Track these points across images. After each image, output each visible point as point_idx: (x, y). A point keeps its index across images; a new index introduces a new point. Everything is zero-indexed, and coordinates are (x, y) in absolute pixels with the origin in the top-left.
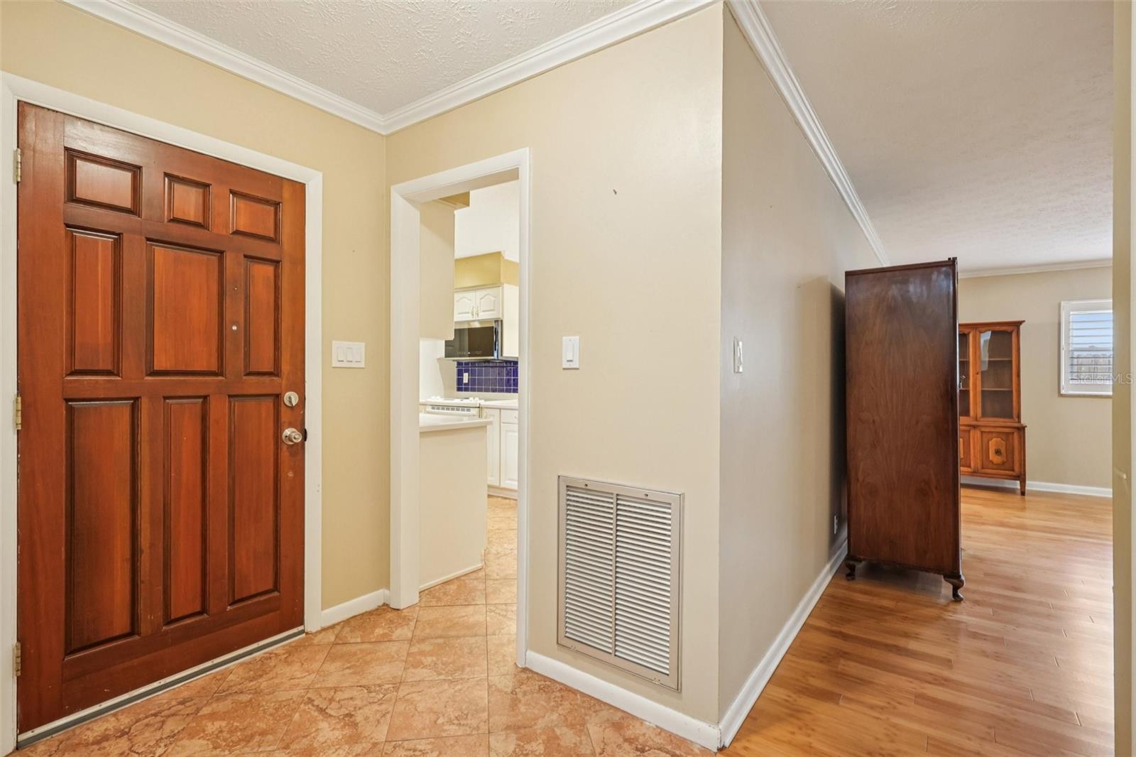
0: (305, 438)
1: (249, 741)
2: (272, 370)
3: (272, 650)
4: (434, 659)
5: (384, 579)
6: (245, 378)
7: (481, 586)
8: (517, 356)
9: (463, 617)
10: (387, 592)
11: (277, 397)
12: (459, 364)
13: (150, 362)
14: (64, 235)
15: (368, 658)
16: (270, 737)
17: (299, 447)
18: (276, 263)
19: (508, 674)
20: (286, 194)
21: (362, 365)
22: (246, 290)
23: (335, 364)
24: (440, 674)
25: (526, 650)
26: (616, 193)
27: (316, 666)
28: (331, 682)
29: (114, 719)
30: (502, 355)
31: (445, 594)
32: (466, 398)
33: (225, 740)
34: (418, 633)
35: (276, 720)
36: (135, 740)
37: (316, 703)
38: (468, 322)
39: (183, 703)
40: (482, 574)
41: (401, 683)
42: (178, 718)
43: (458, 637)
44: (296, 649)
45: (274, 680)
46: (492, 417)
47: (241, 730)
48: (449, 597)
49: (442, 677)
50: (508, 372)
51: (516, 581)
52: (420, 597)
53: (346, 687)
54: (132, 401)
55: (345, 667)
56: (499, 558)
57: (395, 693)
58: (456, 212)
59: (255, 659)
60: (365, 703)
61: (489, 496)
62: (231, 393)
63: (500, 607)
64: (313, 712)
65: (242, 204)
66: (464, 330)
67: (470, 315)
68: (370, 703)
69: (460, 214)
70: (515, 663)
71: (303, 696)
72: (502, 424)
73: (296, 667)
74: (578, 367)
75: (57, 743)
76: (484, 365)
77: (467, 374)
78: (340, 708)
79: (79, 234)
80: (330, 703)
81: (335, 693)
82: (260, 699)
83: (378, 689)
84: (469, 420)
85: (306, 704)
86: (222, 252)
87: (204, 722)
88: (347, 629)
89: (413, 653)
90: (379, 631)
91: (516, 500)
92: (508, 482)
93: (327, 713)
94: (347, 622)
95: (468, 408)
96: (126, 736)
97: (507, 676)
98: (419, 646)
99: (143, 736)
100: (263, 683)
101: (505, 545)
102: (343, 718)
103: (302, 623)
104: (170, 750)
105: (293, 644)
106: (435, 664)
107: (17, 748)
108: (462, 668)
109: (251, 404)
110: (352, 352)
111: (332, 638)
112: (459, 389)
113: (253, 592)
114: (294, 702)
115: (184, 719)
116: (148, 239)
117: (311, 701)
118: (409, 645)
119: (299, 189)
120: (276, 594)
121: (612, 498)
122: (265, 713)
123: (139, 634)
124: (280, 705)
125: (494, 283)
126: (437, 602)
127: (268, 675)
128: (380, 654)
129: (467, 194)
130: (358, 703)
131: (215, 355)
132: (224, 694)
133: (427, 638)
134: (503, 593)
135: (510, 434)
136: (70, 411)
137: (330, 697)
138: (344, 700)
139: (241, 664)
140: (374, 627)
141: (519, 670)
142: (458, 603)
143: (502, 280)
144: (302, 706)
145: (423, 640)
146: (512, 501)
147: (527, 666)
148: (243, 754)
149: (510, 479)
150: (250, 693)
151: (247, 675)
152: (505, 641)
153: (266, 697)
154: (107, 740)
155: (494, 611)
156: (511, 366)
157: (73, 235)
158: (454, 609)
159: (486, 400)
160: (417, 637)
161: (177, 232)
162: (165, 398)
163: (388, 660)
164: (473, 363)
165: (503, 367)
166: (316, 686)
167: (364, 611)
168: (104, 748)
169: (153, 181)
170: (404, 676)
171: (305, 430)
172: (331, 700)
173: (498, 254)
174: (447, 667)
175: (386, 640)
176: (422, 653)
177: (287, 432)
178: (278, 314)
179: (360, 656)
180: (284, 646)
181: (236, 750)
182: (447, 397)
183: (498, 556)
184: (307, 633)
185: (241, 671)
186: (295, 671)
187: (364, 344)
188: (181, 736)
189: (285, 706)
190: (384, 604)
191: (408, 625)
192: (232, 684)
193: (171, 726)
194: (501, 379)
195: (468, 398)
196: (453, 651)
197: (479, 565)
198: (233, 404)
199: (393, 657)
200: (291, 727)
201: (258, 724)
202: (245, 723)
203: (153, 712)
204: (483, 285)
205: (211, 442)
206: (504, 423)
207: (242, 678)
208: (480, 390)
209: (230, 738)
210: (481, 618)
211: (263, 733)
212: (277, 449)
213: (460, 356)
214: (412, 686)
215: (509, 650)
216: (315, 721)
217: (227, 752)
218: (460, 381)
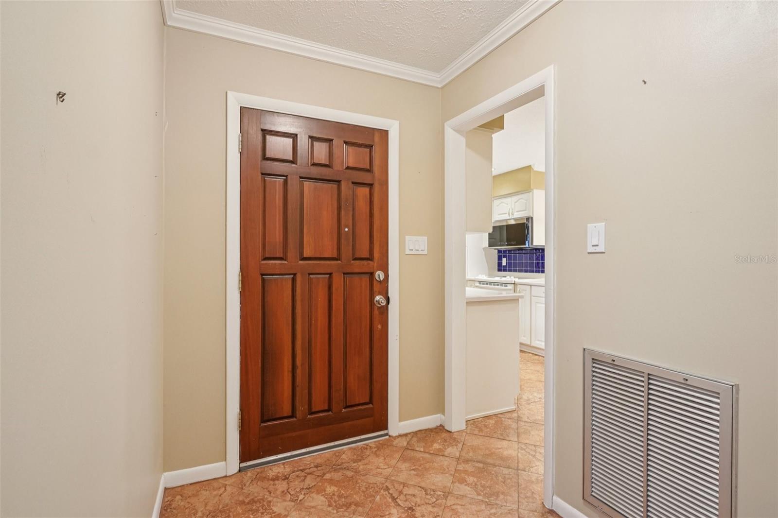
0: (388, 302)
1: (348, 508)
2: (368, 257)
3: (369, 443)
4: (475, 479)
5: (440, 406)
6: (352, 262)
7: (514, 426)
8: (544, 244)
9: (500, 449)
10: (442, 416)
11: (372, 274)
12: (499, 251)
13: (302, 253)
14: (260, 179)
15: (427, 466)
16: (360, 509)
17: (385, 308)
18: (371, 185)
19: (536, 511)
20: (377, 138)
21: (426, 252)
22: (353, 204)
23: (408, 252)
24: (479, 494)
25: (553, 495)
26: (645, 83)
27: (393, 462)
28: (402, 477)
29: (282, 466)
30: (532, 244)
31: (485, 426)
32: (504, 277)
33: (335, 502)
34: (463, 454)
35: (365, 497)
36: (292, 484)
37: (391, 491)
38: (506, 220)
39: (316, 467)
40: (515, 415)
41: (449, 493)
42: (313, 476)
43: (494, 465)
44: (383, 446)
45: (367, 465)
46: (524, 292)
47: (344, 497)
48: (488, 430)
49: (480, 498)
50: (538, 257)
51: (543, 427)
52: (466, 425)
53: (411, 485)
54: (292, 276)
55: (412, 468)
56: (529, 404)
57: (444, 501)
58: (493, 136)
59: (358, 447)
60: (423, 502)
61: (521, 351)
62: (345, 272)
63: (530, 447)
64: (388, 498)
65: (351, 149)
66: (503, 226)
67: (507, 215)
68: (426, 503)
69: (497, 137)
70: (543, 503)
71: (383, 484)
72: (532, 297)
73: (381, 459)
74: (604, 251)
75: (256, 473)
76: (518, 252)
77: (505, 259)
78: (406, 501)
79: (268, 179)
80: (400, 495)
81: (403, 487)
82: (358, 477)
83: (432, 493)
84: (507, 294)
85: (385, 490)
86: (339, 182)
87: (326, 484)
88: (415, 439)
89: (459, 470)
90: (436, 446)
91: (543, 357)
92: (537, 342)
93: (397, 502)
94: (415, 433)
95: (506, 284)
96: (287, 480)
97: (536, 513)
98: (463, 465)
99: (294, 483)
100: (361, 467)
101: (535, 394)
102: (407, 510)
103: (386, 428)
104: (306, 498)
105: (381, 442)
106: (476, 484)
107: (240, 471)
108: (497, 494)
109: (356, 278)
110: (418, 244)
111: (405, 444)
112: (499, 270)
113: (357, 403)
114: (377, 486)
115: (316, 479)
116: (301, 178)
117: (387, 489)
118: (456, 463)
119: (384, 134)
120: (371, 406)
121: (643, 377)
122: (359, 489)
123: (296, 417)
124: (369, 486)
125: (527, 189)
126: (479, 431)
127: (364, 461)
128: (436, 465)
129: (502, 118)
130: (418, 500)
131: (336, 247)
132: (338, 467)
133: (471, 461)
134: (533, 435)
135: (538, 305)
136: (263, 280)
137: (400, 489)
138: (409, 495)
139: (350, 448)
140: (433, 442)
141: (547, 510)
142: (495, 436)
143: (532, 188)
144: (382, 491)
145: (467, 461)
146: (541, 357)
147: (553, 508)
148: (344, 516)
149: (538, 340)
150: (352, 471)
151: (352, 458)
152: (534, 479)
153: (362, 477)
154: (278, 480)
155: (525, 450)
156: (540, 252)
157: (264, 179)
158: (492, 440)
159: (519, 278)
160: (463, 458)
161: (315, 171)
162: (310, 274)
163: (441, 472)
164: (510, 251)
165: (534, 253)
166: (393, 478)
167: (427, 428)
168: (276, 485)
169: (303, 142)
170: (452, 487)
171: (389, 297)
172: (401, 492)
173: (529, 168)
174: (484, 490)
175: (440, 454)
176: (465, 471)
177: (378, 298)
178: (372, 219)
179: (422, 462)
180: (375, 442)
181: (340, 511)
182: (490, 275)
183: (529, 402)
184: (390, 436)
185: (349, 453)
186: (380, 463)
187: (426, 238)
188: (313, 490)
189: (372, 488)
190: (441, 425)
191: (457, 445)
192: (344, 461)
193: (309, 481)
194: (532, 263)
195: (506, 277)
196: (490, 477)
197: (513, 407)
198: (346, 279)
199: (445, 470)
200: (373, 506)
201: (355, 496)
202: (348, 493)
203: (302, 468)
204: (517, 192)
205: (334, 303)
206: (533, 296)
207: (350, 459)
208: (515, 271)
209: (338, 501)
210: (513, 453)
211: (357, 504)
212: (372, 308)
213: (501, 246)
214: (457, 498)
215: (537, 488)
216: (389, 506)
217: (335, 512)
218: (500, 264)
